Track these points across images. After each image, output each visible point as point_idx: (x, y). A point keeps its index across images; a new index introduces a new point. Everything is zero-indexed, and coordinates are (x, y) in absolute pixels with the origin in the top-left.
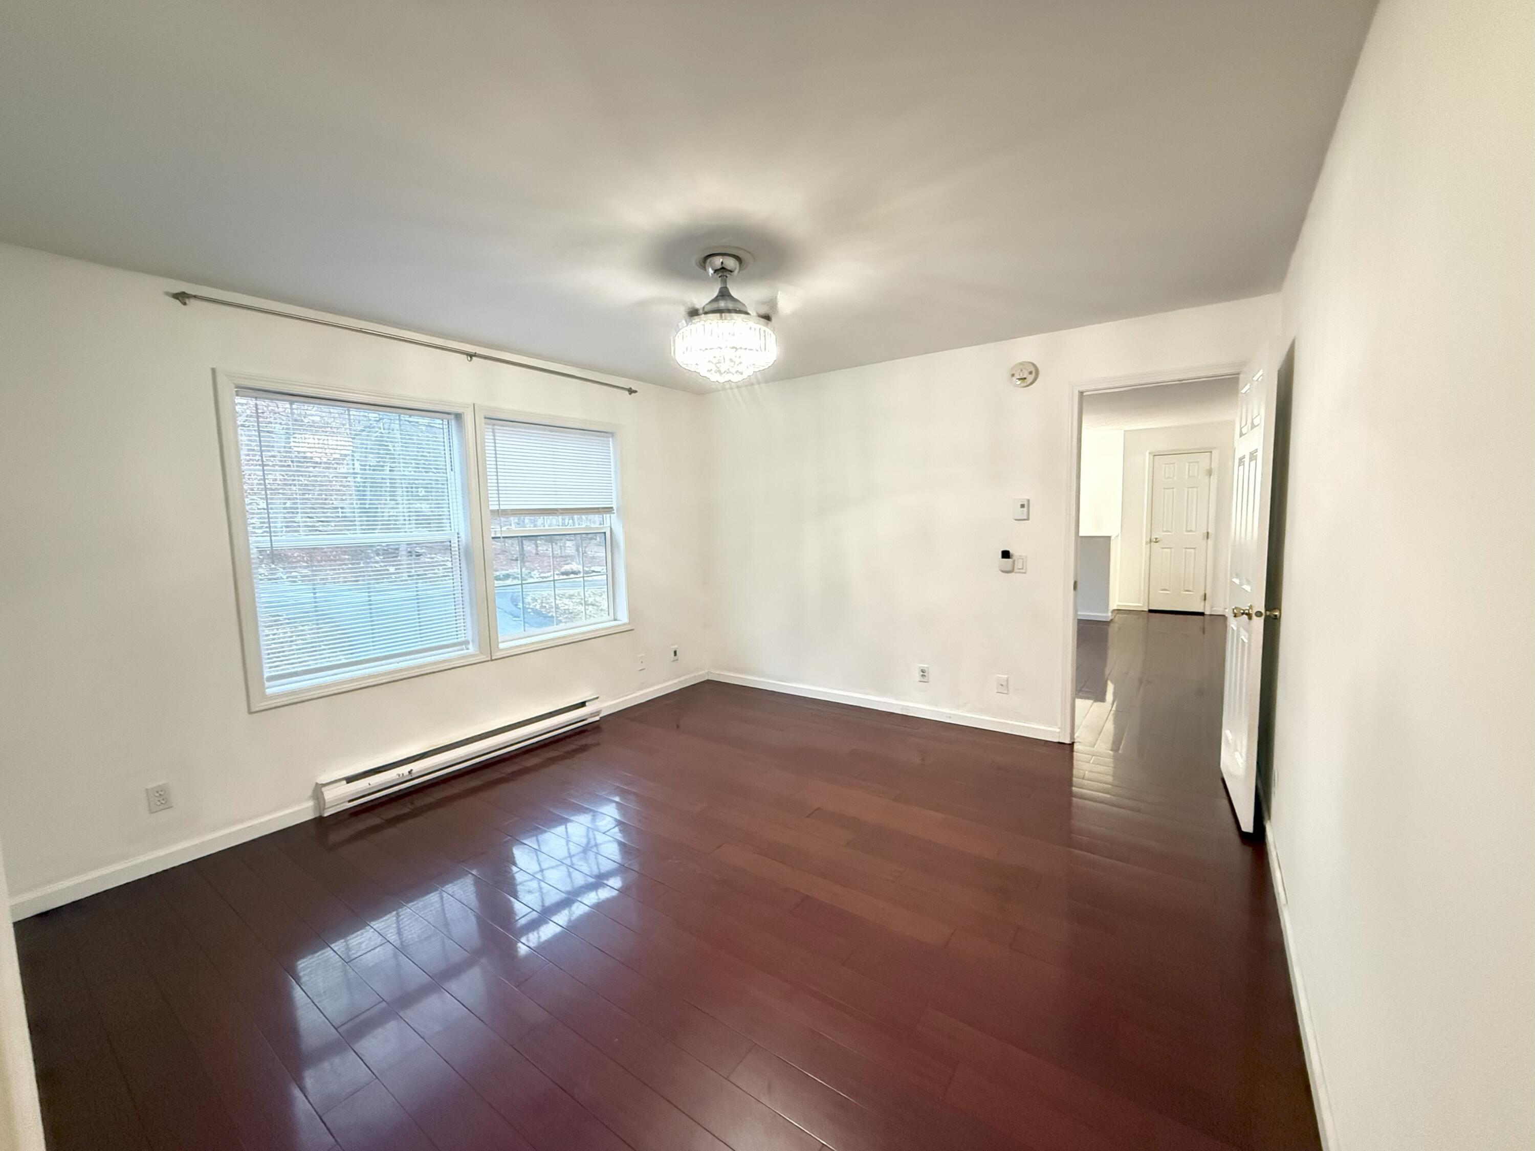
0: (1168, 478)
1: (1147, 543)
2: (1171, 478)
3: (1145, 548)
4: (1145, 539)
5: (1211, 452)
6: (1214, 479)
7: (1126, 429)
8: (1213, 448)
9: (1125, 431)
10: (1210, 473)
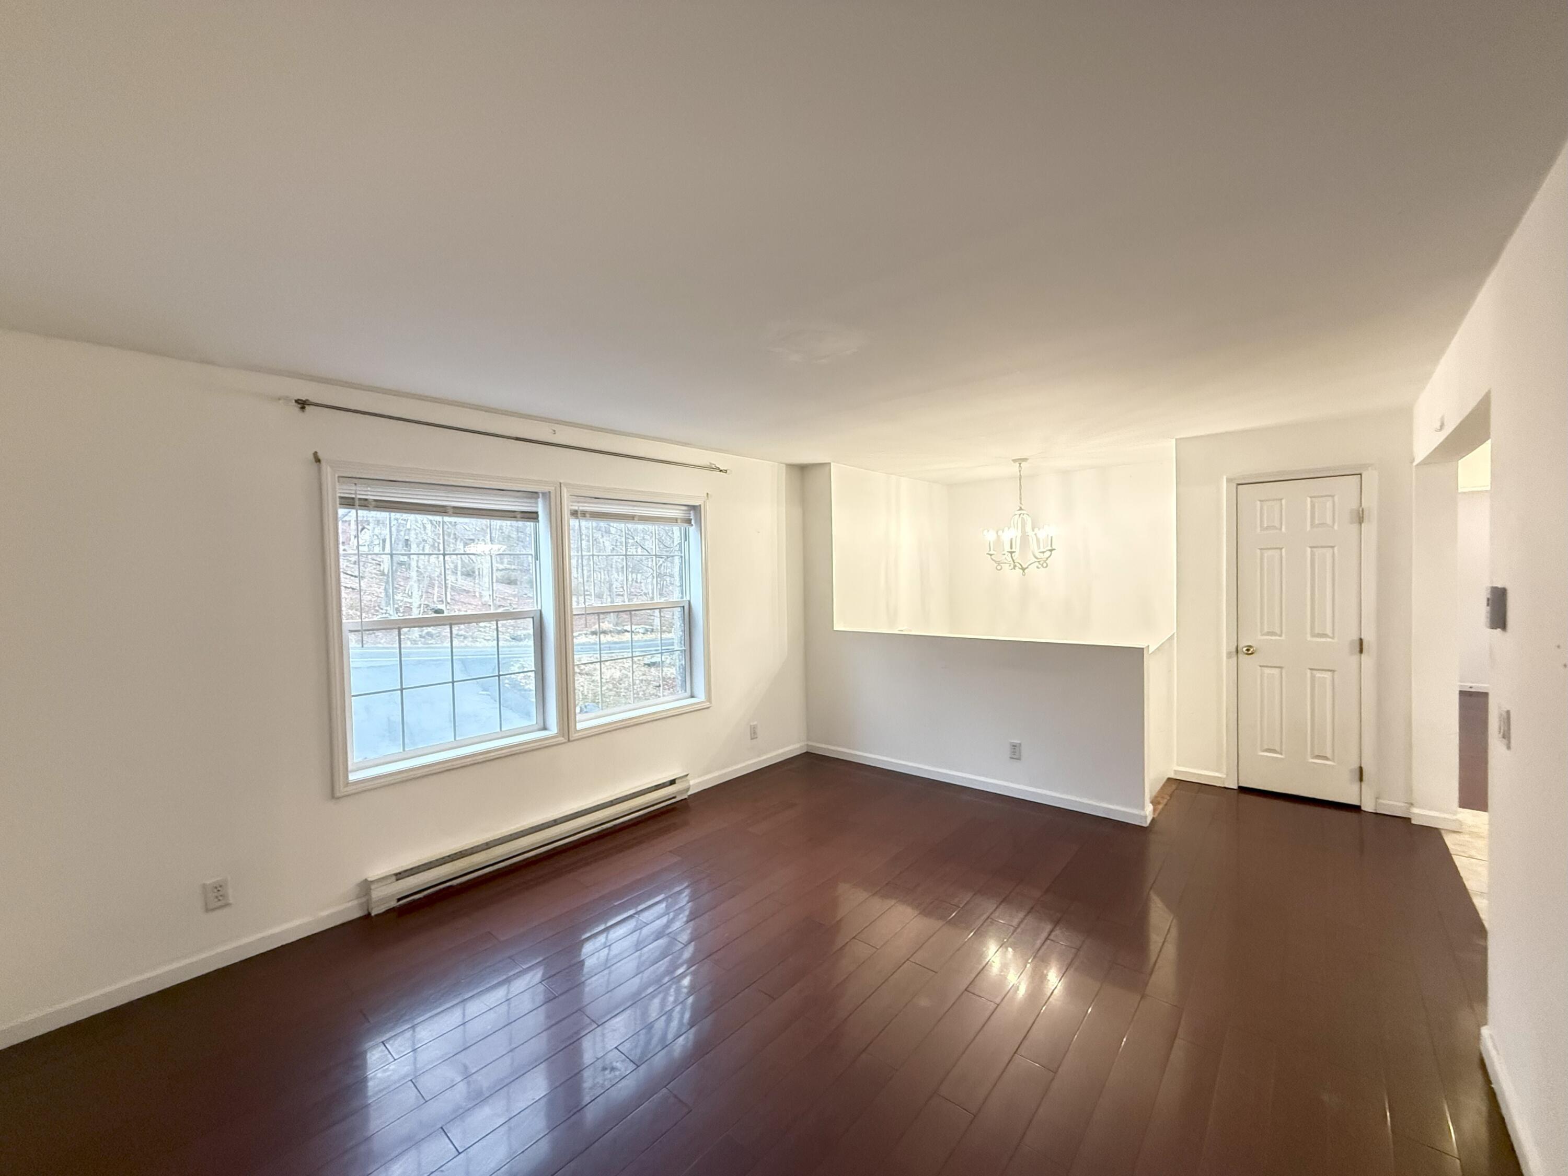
0: (1268, 528)
1: (1229, 655)
2: (1274, 527)
3: (1226, 665)
4: (1225, 647)
5: (1361, 474)
6: (1370, 529)
7: (1177, 437)
8: (1366, 466)
9: (1176, 439)
10: (1360, 518)
